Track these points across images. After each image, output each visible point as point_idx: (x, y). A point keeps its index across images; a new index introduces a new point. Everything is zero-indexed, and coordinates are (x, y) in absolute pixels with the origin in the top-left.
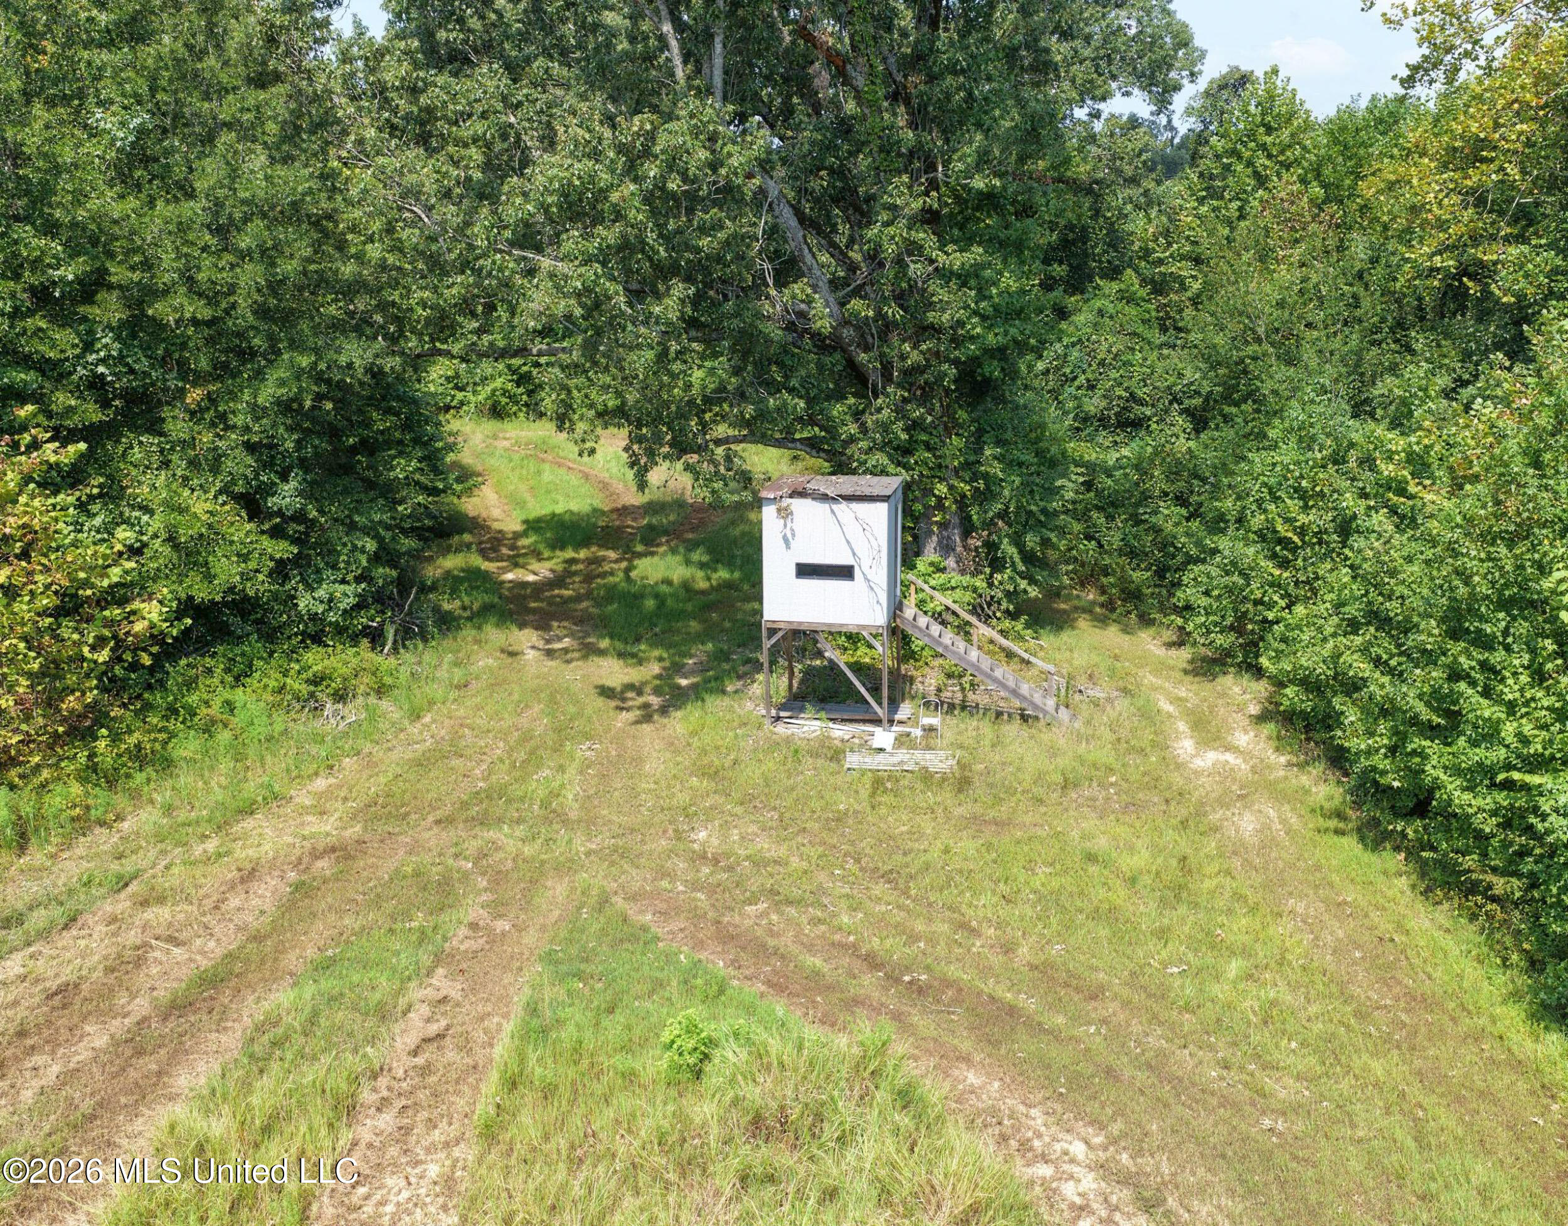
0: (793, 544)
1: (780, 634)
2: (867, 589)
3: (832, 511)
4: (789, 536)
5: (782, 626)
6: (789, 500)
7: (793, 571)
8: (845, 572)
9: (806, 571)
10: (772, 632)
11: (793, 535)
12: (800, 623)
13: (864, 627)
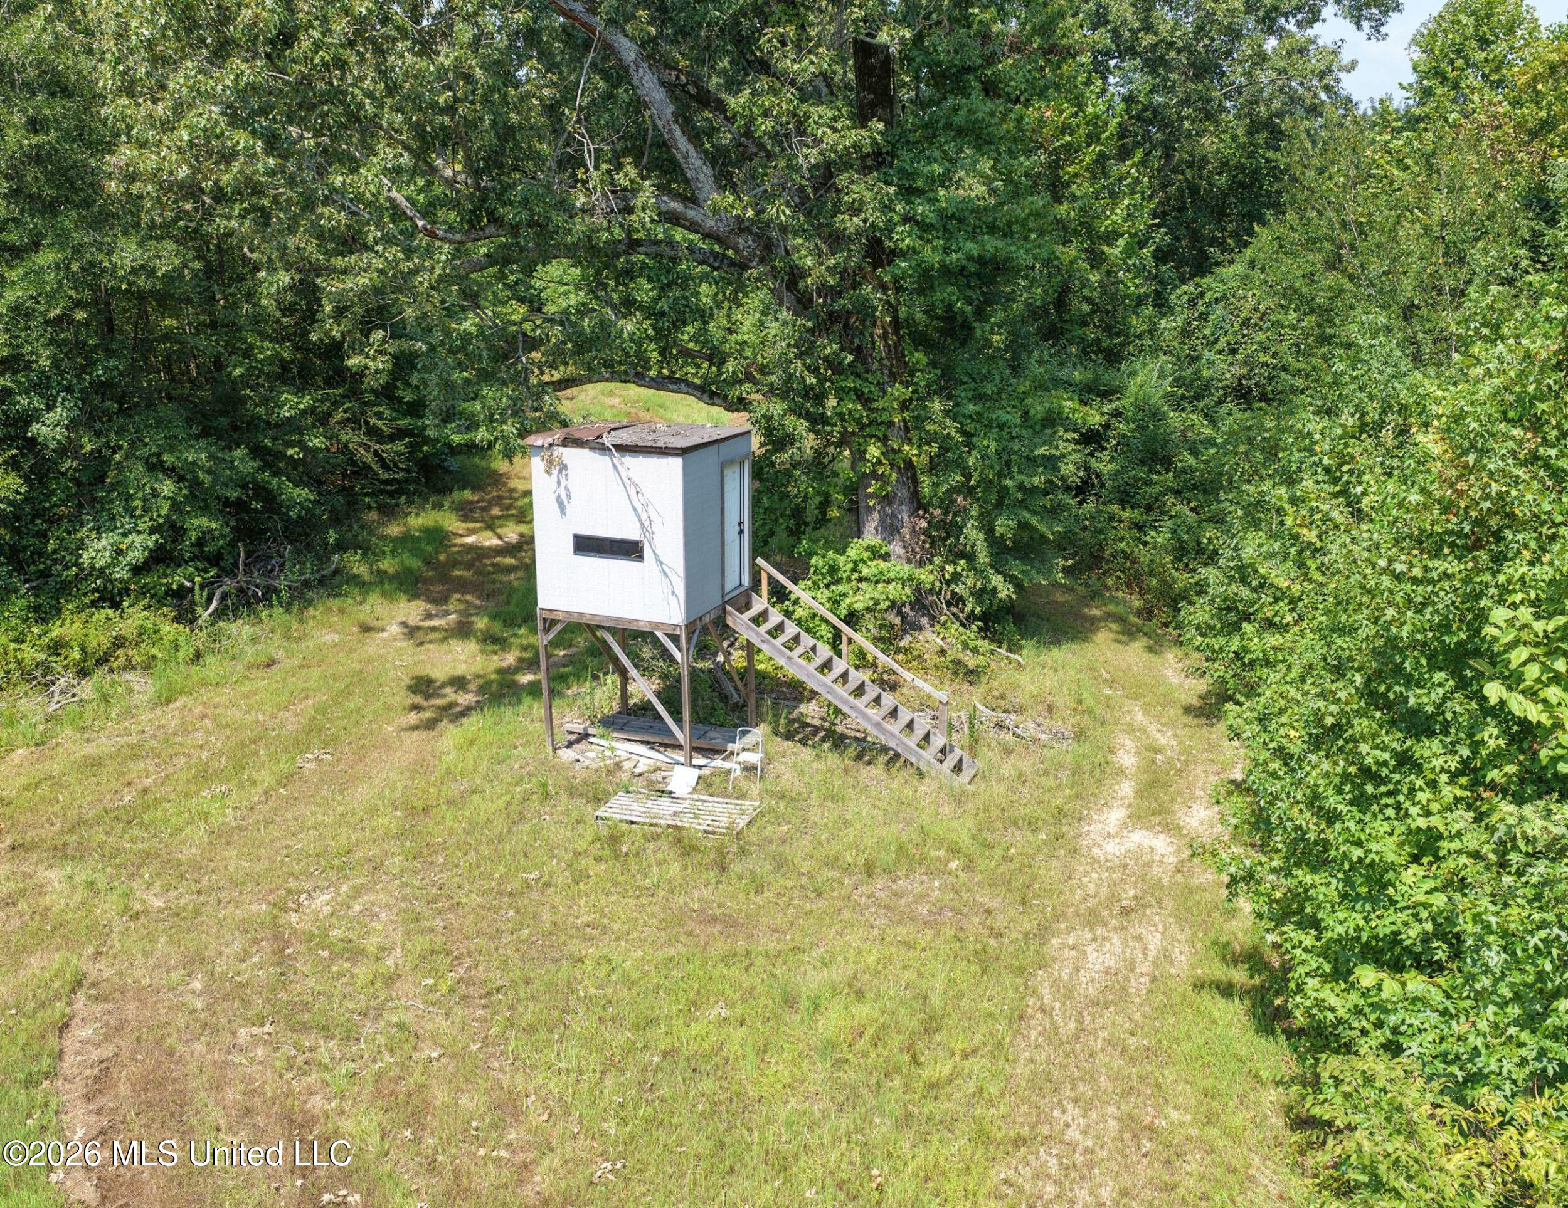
0: (569, 508)
1: (559, 627)
2: (659, 575)
3: (614, 466)
4: (564, 498)
5: (560, 616)
6: (562, 450)
7: (570, 545)
8: (630, 550)
9: (586, 545)
10: (550, 624)
11: (569, 497)
12: (582, 615)
13: (658, 625)
